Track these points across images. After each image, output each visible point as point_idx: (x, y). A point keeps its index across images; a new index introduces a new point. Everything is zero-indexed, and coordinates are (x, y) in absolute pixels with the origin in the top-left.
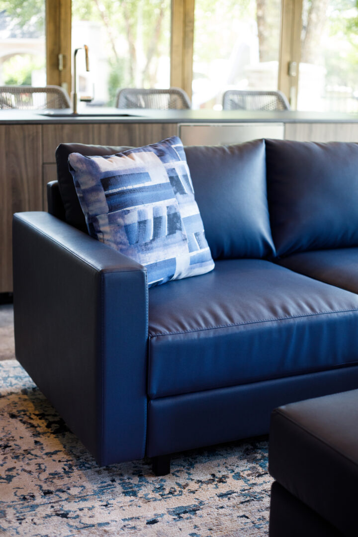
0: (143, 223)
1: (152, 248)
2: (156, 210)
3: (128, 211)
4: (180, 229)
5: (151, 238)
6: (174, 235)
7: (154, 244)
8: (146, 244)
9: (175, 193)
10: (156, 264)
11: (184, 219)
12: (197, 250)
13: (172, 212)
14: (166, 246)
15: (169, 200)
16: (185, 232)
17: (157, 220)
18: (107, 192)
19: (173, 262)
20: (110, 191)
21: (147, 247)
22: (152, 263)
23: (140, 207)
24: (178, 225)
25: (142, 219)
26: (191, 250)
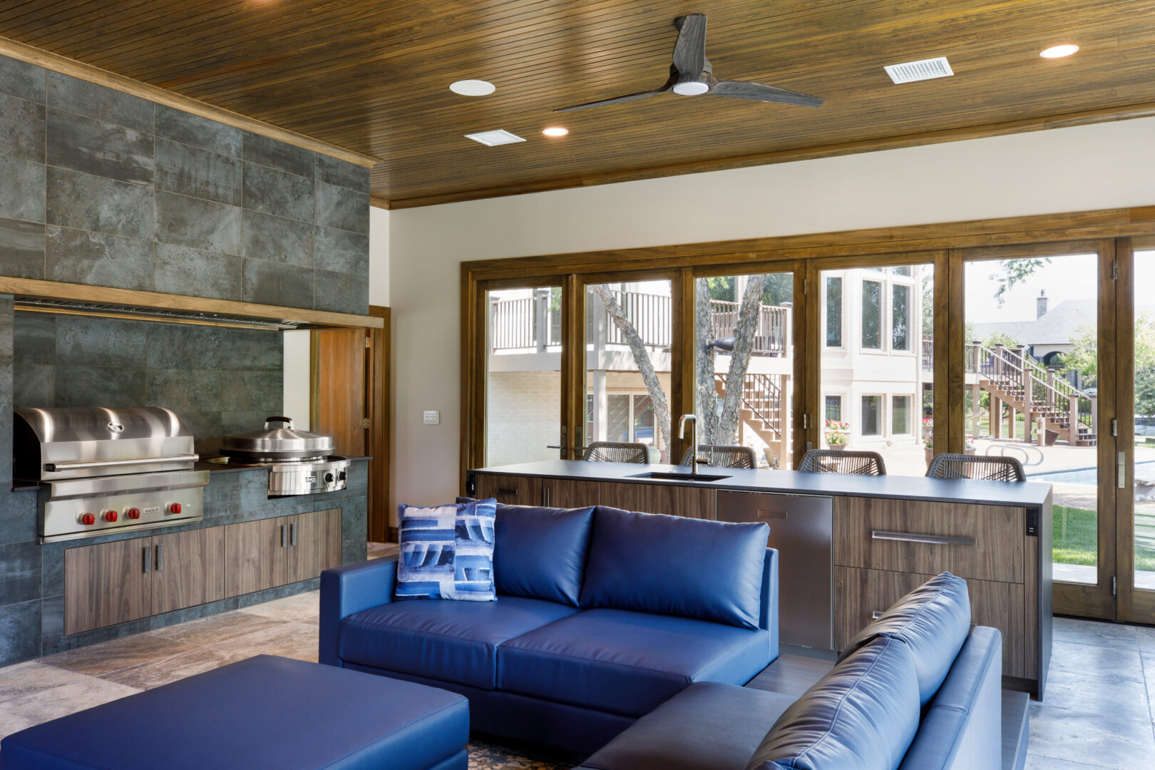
0: (417, 554)
1: (420, 571)
2: (431, 547)
3: (409, 544)
4: (451, 563)
5: (421, 564)
6: (443, 566)
7: (422, 569)
8: (416, 568)
9: (456, 537)
10: (421, 583)
11: (457, 557)
12: (464, 580)
13: (448, 550)
14: (432, 572)
15: (448, 542)
16: (454, 565)
17: (431, 554)
18: (404, 530)
19: (437, 584)
20: (406, 529)
21: (416, 570)
22: (417, 581)
23: (418, 543)
24: (450, 560)
25: (417, 551)
26: (456, 579)
